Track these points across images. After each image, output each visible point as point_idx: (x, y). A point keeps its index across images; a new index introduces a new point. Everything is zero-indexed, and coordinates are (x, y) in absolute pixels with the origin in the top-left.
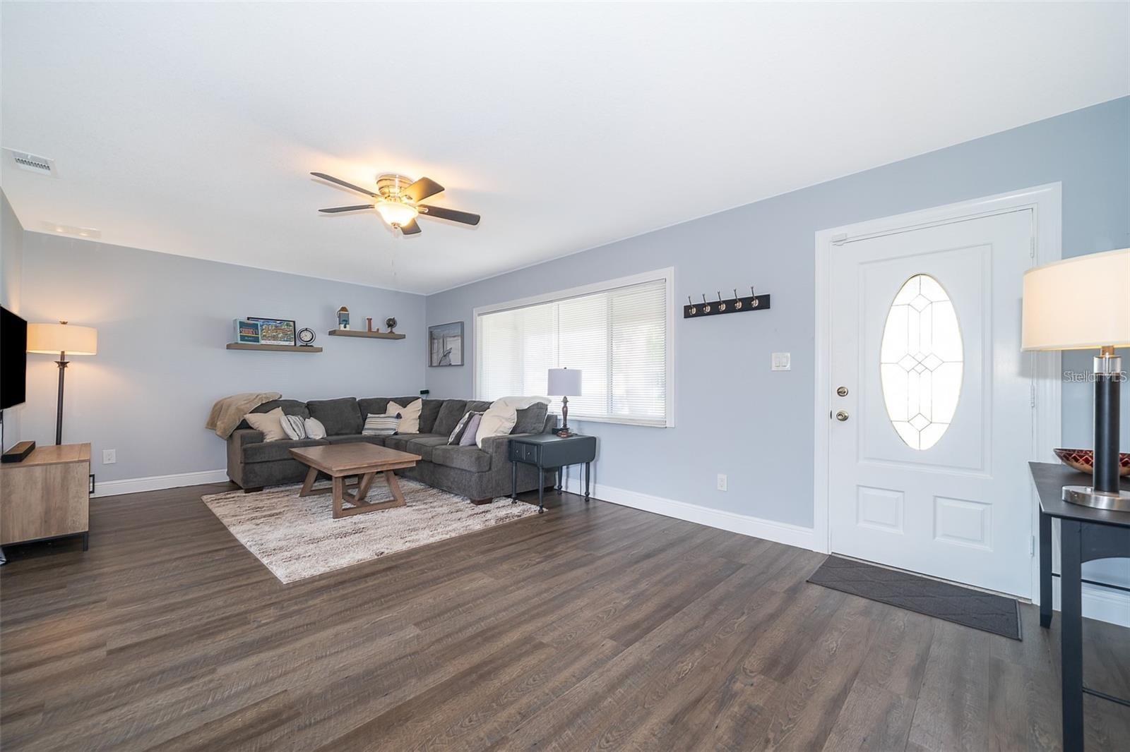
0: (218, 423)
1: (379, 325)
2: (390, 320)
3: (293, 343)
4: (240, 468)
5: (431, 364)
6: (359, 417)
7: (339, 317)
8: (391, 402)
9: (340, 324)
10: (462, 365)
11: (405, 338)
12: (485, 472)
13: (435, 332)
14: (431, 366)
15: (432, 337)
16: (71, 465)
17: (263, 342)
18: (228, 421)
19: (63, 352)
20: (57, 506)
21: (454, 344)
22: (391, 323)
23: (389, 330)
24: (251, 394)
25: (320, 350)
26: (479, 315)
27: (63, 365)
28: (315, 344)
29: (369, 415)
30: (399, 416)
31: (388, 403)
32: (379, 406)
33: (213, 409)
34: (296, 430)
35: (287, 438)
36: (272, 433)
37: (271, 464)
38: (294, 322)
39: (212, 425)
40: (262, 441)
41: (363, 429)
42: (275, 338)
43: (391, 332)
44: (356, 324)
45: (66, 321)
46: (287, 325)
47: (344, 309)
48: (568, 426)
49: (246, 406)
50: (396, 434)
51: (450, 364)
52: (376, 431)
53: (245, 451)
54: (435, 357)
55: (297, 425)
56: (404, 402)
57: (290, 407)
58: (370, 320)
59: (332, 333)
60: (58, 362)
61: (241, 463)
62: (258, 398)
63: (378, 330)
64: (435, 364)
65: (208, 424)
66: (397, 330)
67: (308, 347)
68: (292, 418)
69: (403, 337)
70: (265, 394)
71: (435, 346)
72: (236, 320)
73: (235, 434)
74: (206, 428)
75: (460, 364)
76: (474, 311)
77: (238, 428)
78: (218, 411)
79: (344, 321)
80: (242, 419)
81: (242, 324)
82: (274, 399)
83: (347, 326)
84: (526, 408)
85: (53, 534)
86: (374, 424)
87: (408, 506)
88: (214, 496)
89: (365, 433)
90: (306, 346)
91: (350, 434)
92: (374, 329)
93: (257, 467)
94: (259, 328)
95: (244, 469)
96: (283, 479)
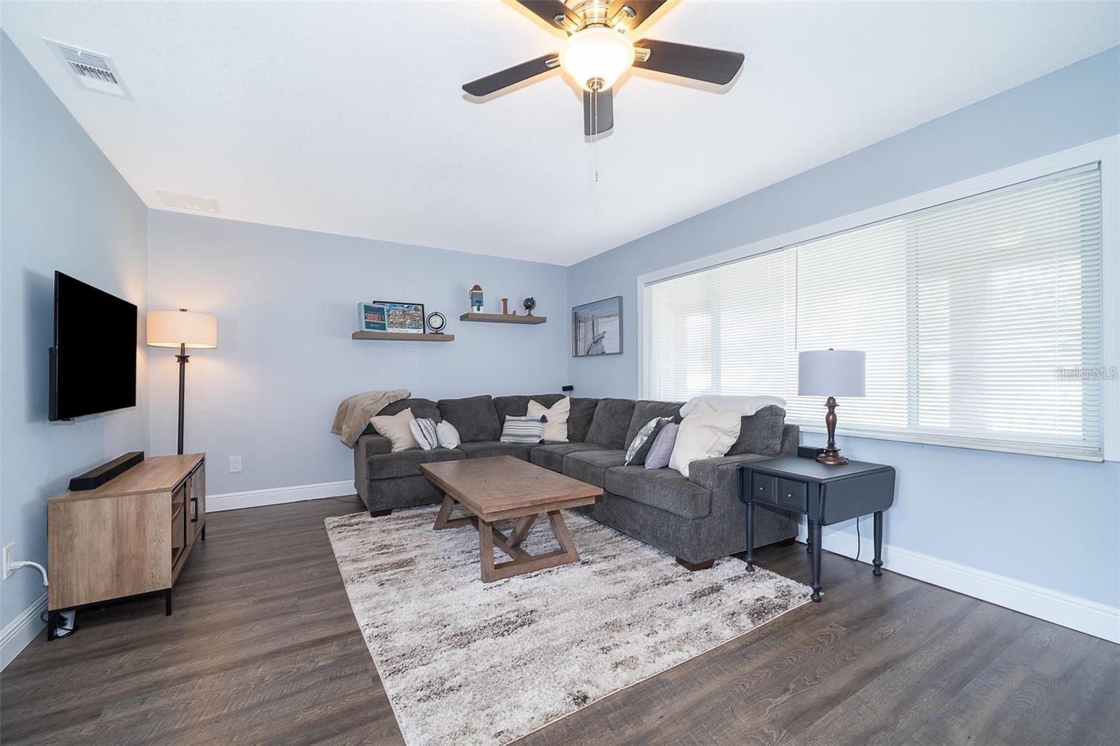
0: (343, 428)
1: (516, 307)
2: (528, 300)
3: (421, 331)
4: (366, 485)
5: (576, 354)
6: (495, 420)
7: (472, 298)
8: (531, 401)
9: (472, 306)
10: (621, 353)
11: (545, 321)
12: (703, 518)
13: (581, 313)
14: (576, 355)
15: (577, 319)
16: (149, 495)
17: (389, 330)
18: (353, 426)
19: (183, 344)
20: (132, 553)
21: (608, 327)
22: (529, 304)
23: (527, 312)
24: (378, 392)
25: (451, 338)
26: (647, 284)
27: (183, 359)
28: (446, 331)
29: (508, 417)
30: (544, 419)
31: (528, 402)
32: (518, 406)
33: (339, 409)
34: (428, 437)
35: (417, 447)
36: (400, 440)
37: (399, 481)
38: (423, 305)
39: (337, 429)
40: (390, 451)
41: (501, 435)
42: (402, 325)
43: (529, 314)
44: (490, 306)
45: (185, 308)
46: (415, 309)
47: (477, 288)
48: (837, 446)
49: (372, 406)
50: (542, 442)
51: (603, 353)
52: (518, 438)
53: (370, 464)
54: (581, 345)
55: (428, 431)
56: (548, 401)
57: (421, 408)
58: (505, 301)
59: (464, 318)
60: (177, 356)
61: (366, 478)
62: (386, 396)
63: (515, 312)
64: (581, 352)
65: (333, 428)
66: (536, 313)
67: (438, 335)
68: (423, 422)
69: (543, 320)
70: (393, 392)
71: (582, 330)
72: (360, 304)
73: (361, 441)
74: (332, 432)
75: (618, 351)
76: (638, 280)
77: (364, 433)
78: (344, 411)
79: (477, 302)
80: (367, 424)
81: (367, 309)
82: (403, 398)
83: (481, 307)
84: (753, 413)
85: (128, 592)
86: (516, 429)
87: (584, 563)
88: (336, 519)
89: (503, 439)
90: (437, 333)
91: (487, 440)
92: (510, 312)
93: (384, 485)
94: (386, 313)
95: (370, 486)
96: (414, 500)
